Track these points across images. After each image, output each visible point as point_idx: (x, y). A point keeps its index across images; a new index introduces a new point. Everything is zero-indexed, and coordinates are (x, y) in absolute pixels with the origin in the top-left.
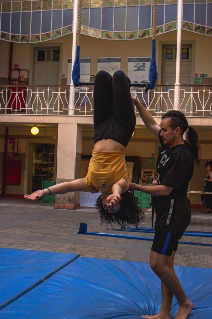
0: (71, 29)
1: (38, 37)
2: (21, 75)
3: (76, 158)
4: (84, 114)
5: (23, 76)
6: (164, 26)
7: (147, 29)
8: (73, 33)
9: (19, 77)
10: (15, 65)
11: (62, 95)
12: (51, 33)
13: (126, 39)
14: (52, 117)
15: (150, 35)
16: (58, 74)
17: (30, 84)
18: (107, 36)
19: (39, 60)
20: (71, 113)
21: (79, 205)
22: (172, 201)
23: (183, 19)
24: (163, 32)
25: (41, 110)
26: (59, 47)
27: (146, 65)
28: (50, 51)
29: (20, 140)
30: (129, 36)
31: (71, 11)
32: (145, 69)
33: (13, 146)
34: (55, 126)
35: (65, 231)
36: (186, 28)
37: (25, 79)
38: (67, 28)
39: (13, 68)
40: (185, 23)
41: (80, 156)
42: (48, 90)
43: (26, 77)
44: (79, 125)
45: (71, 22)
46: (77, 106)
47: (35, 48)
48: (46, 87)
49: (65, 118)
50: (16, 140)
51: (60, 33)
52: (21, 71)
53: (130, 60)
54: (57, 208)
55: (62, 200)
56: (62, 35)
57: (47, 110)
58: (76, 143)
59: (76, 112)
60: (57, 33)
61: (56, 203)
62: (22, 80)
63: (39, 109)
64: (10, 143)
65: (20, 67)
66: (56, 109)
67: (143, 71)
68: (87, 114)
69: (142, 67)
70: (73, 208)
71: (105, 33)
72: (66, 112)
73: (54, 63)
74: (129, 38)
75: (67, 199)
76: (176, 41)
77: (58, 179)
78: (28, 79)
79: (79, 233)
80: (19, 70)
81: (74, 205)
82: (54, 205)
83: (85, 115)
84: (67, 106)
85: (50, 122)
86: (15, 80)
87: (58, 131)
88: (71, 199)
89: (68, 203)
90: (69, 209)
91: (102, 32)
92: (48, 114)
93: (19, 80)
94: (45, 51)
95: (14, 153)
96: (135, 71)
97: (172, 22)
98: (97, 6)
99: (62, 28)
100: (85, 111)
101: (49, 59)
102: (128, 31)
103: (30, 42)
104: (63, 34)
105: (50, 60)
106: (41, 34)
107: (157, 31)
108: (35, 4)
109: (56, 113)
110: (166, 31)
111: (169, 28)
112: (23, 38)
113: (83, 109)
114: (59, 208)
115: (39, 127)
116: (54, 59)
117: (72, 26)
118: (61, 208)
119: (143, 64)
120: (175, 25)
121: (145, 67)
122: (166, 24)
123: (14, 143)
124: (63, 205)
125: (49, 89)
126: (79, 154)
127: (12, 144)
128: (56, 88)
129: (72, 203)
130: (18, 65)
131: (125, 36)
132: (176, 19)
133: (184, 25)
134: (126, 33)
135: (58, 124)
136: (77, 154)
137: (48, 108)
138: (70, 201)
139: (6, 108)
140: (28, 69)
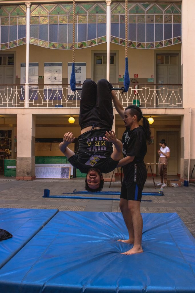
0: (24, 40)
3: (32, 141)
4: (37, 106)
6: (97, 40)
7: (84, 42)
8: (26, 44)
11: (19, 92)
12: (9, 44)
13: (68, 48)
14: (11, 109)
15: (86, 46)
16: (13, 75)
18: (54, 46)
20: (27, 105)
21: (35, 177)
22: (135, 165)
23: (111, 35)
24: (96, 44)
25: (2, 104)
26: (13, 55)
27: (81, 69)
31: (25, 26)
32: (81, 71)
34: (14, 116)
35: (32, 196)
36: (113, 41)
38: (21, 40)
40: (112, 37)
41: (35, 139)
44: (33, 115)
45: (25, 35)
46: (31, 100)
48: (6, 85)
49: (22, 110)
51: (16, 44)
54: (18, 180)
55: (22, 173)
56: (17, 46)
57: (7, 104)
58: (31, 129)
59: (31, 105)
60: (14, 43)
61: (17, 176)
67: (80, 73)
68: (39, 106)
69: (79, 70)
70: (31, 179)
71: (52, 44)
72: (23, 105)
73: (10, 67)
74: (70, 48)
75: (26, 173)
76: (106, 50)
77: (18, 157)
81: (31, 177)
82: (15, 178)
83: (38, 108)
84: (23, 100)
85: (10, 113)
87: (17, 120)
88: (29, 172)
89: (27, 176)
90: (28, 180)
91: (50, 43)
92: (8, 107)
94: (2, 57)
97: (102, 37)
98: (45, 23)
99: (17, 40)
100: (38, 104)
102: (69, 43)
104: (18, 44)
105: (6, 64)
107: (92, 43)
110: (99, 43)
111: (101, 41)
113: (36, 103)
114: (19, 180)
116: (9, 64)
117: (25, 38)
118: (21, 180)
119: (79, 68)
120: (105, 39)
121: (81, 70)
122: (98, 38)
124: (23, 177)
125: (9, 87)
126: (34, 137)
128: (12, 86)
129: (30, 175)
131: (68, 47)
132: (105, 34)
133: (112, 39)
134: (68, 44)
135: (16, 115)
136: (32, 137)
137: (8, 102)
138: (28, 174)
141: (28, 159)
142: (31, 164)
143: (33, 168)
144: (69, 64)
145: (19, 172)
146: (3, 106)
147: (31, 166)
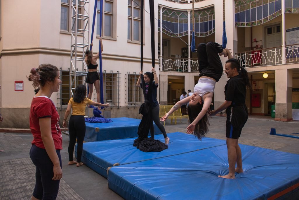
0: (281, 12)
1: (261, 21)
2: (258, 44)
4: (292, 62)
8: (282, 14)
9: (257, 45)
10: (254, 39)
11: (277, 53)
12: (269, 17)
14: (272, 66)
17: (264, 48)
19: (268, 33)
20: (284, 62)
21: (292, 119)
25: (265, 63)
28: (275, 27)
29: (259, 82)
33: (256, 86)
34: (274, 72)
37: (260, 46)
38: (278, 12)
39: (253, 41)
41: (291, 89)
43: (261, 45)
44: (288, 70)
45: (280, 7)
46: (287, 58)
47: (265, 27)
49: (280, 66)
50: (257, 82)
52: (258, 42)
54: (276, 121)
55: (279, 116)
56: (275, 17)
59: (287, 62)
60: (272, 16)
61: (276, 118)
62: (258, 47)
64: (254, 84)
65: (257, 40)
66: (274, 62)
70: (286, 121)
72: (280, 63)
73: (278, 34)
75: (282, 115)
77: (276, 103)
78: (262, 46)
79: (270, 134)
80: (257, 41)
81: (286, 119)
82: (274, 119)
84: (280, 59)
85: (270, 70)
86: (255, 48)
88: (285, 115)
89: (283, 118)
90: (283, 121)
92: (269, 65)
93: (257, 47)
94: (271, 28)
95: (256, 89)
99: (275, 13)
100: (293, 61)
101: (274, 32)
103: (257, 25)
108: (258, 2)
109: (275, 64)
113: (291, 60)
114: (277, 121)
115: (268, 74)
116: (277, 32)
117: (281, 10)
123: (256, 84)
124: (280, 119)
125: (270, 50)
127: (255, 84)
128: (272, 48)
129: (285, 118)
130: (256, 39)
136: (288, 88)
137: (269, 62)
138: (284, 116)
139: (246, 64)
140: (262, 40)
141: (284, 105)
142: (287, 109)
143: (289, 111)
146: (265, 65)
147: (286, 110)
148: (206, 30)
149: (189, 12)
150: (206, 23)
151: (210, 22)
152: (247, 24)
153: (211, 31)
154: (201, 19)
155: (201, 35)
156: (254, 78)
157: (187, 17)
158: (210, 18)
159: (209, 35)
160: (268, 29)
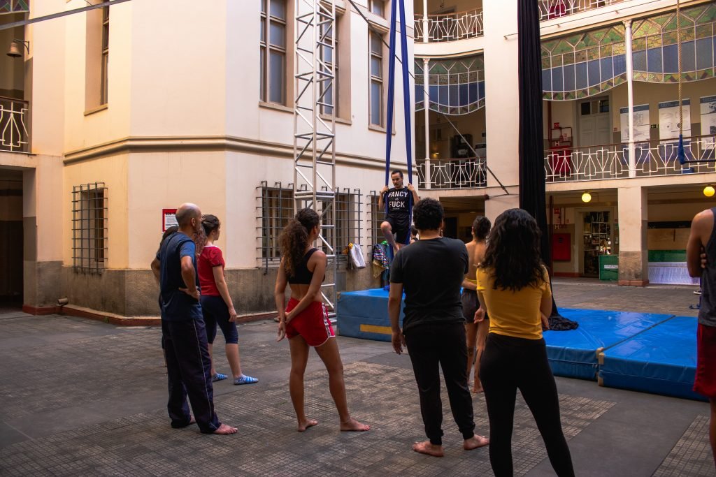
0: (624, 77)
1: (585, 92)
2: (563, 135)
3: (642, 227)
4: (648, 174)
5: (566, 134)
8: (627, 82)
9: (561, 136)
10: (555, 124)
11: (619, 155)
12: (601, 85)
13: (698, 79)
14: (609, 181)
16: (609, 128)
17: (575, 145)
18: (672, 79)
19: (583, 114)
20: (632, 173)
21: (648, 281)
25: (595, 174)
26: (608, 96)
28: (597, 102)
29: (567, 209)
30: (701, 76)
31: (624, 56)
33: (560, 217)
34: (614, 192)
37: (569, 138)
38: (619, 77)
39: (553, 126)
41: (646, 225)
42: (602, 151)
43: (569, 135)
44: (644, 188)
45: (624, 69)
46: (639, 165)
47: (577, 102)
48: (599, 147)
49: (625, 181)
50: (563, 209)
51: (611, 84)
52: (563, 130)
53: (702, 101)
54: (621, 286)
55: (627, 276)
56: (614, 86)
57: (602, 173)
58: (641, 210)
59: (639, 174)
60: (608, 84)
62: (564, 140)
63: (593, 173)
64: (555, 213)
65: (561, 125)
68: (652, 174)
70: (641, 284)
71: (669, 77)
72: (626, 174)
73: (603, 115)
74: (701, 79)
75: (633, 274)
77: (621, 252)
78: (572, 137)
80: (561, 129)
83: (650, 176)
84: (625, 165)
85: (608, 188)
88: (639, 274)
89: (635, 279)
90: (636, 286)
91: (665, 76)
92: (604, 178)
93: (561, 140)
94: (589, 103)
95: (561, 225)
96: (711, 113)
98: (656, 45)
99: (613, 78)
100: (650, 171)
101: (595, 112)
102: (699, 70)
103: (576, 99)
104: (615, 84)
105: (597, 113)
106: (588, 87)
108: (579, 54)
109: (614, 176)
112: (567, 95)
113: (646, 169)
114: (623, 285)
115: (591, 194)
116: (602, 111)
117: (626, 73)
118: (626, 286)
123: (560, 213)
124: (629, 281)
125: (603, 149)
126: (645, 221)
127: (557, 215)
128: (608, 146)
129: (639, 279)
130: (558, 123)
131: (696, 77)
134: (696, 73)
135: (617, 189)
136: (643, 221)
137: (603, 171)
138: (637, 276)
139: (553, 175)
140: (572, 126)
141: (636, 254)
142: (641, 262)
143: (645, 268)
144: (701, 99)
145: (624, 274)
146: (596, 177)
147: (641, 264)
148: (464, 102)
149: (426, 62)
150: (463, 88)
151: (473, 86)
152: (555, 95)
153: (476, 105)
154: (451, 77)
155: (453, 110)
156: (556, 202)
157: (423, 72)
158: (473, 77)
159: (469, 112)
160: (583, 105)
